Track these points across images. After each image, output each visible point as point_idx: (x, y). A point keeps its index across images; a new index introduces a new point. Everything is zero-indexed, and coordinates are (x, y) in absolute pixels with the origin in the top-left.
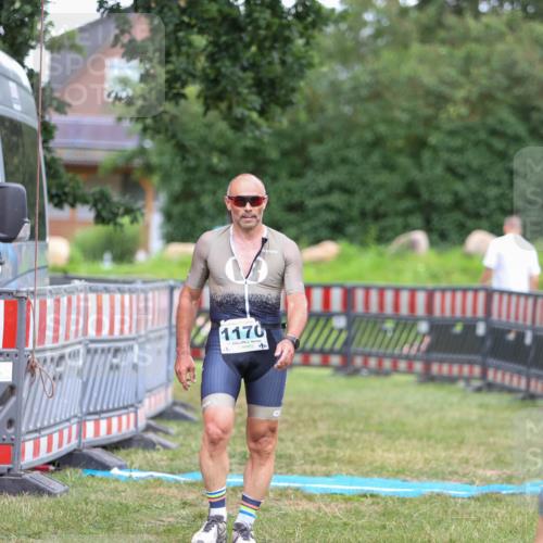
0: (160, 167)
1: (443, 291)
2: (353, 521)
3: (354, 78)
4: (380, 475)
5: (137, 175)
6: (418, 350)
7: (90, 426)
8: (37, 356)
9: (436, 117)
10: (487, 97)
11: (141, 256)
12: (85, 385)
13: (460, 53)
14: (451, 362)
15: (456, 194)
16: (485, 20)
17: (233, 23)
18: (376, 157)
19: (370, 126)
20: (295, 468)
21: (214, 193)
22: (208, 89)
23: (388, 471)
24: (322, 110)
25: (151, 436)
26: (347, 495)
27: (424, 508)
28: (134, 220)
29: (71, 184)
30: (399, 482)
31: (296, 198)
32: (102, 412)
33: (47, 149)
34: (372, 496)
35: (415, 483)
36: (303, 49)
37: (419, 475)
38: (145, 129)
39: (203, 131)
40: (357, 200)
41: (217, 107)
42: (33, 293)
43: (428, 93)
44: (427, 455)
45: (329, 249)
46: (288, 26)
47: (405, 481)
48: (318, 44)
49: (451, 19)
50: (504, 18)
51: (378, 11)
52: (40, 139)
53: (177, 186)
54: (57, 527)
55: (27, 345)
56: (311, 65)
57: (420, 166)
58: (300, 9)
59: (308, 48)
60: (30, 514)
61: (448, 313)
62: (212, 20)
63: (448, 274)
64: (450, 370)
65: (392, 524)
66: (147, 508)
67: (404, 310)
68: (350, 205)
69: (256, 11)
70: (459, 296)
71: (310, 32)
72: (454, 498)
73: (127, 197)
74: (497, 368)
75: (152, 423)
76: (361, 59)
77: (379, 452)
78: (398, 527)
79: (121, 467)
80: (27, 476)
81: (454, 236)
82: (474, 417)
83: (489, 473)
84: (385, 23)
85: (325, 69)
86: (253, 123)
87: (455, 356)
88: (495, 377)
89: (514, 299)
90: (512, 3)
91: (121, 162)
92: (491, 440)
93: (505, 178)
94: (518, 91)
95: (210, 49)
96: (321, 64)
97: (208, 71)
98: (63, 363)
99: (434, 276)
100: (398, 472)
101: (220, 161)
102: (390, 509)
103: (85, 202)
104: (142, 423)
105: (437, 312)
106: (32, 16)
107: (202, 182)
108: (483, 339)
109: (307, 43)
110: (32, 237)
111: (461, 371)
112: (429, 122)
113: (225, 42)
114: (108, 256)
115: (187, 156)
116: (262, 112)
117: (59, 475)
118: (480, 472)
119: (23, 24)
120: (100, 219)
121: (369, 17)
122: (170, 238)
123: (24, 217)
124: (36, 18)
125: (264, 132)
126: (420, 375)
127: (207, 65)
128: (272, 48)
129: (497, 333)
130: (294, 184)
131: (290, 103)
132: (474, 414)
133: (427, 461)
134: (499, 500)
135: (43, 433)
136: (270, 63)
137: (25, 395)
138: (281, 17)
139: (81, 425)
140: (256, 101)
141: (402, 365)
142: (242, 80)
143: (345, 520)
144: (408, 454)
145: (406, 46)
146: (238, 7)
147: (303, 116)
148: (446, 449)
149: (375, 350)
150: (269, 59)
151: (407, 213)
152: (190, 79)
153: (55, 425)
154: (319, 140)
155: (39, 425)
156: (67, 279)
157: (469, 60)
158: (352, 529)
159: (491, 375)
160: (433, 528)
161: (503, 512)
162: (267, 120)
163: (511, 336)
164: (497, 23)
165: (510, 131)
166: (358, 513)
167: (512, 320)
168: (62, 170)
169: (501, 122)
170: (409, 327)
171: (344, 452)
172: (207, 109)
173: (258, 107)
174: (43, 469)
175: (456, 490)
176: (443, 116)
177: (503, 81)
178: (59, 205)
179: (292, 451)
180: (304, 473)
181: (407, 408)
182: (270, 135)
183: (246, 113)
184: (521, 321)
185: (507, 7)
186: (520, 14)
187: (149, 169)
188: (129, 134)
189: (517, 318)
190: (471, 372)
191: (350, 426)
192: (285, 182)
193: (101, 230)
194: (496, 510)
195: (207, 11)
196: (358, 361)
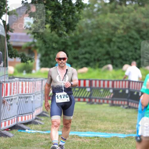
0: (39, 47)
1: (117, 81)
2: (92, 144)
3: (92, 22)
4: (100, 132)
5: (32, 49)
6: (110, 97)
7: (20, 118)
8: (5, 99)
9: (115, 33)
10: (128, 28)
11: (34, 71)
12: (18, 107)
13: (121, 15)
14: (119, 101)
15: (120, 54)
16: (128, 6)
17: (58, 7)
18: (98, 44)
19: (96, 36)
20: (76, 129)
21: (54, 54)
22: (52, 25)
23: (102, 130)
24: (83, 31)
25: (37, 121)
26: (91, 137)
27: (112, 141)
28: (32, 62)
29: (14, 52)
30: (105, 133)
31: (76, 55)
32: (23, 114)
33: (8, 42)
34: (97, 137)
35: (109, 134)
36: (78, 15)
37: (110, 131)
38: (35, 37)
39: (51, 37)
40: (93, 56)
41: (54, 31)
42: (4, 82)
43: (112, 26)
44: (112, 126)
45: (85, 69)
46: (74, 8)
47: (106, 133)
48: (82, 13)
49: (118, 6)
50: (133, 6)
51: (99, 4)
52: (6, 39)
53: (43, 52)
54: (11, 146)
55: (2, 96)
56: (80, 19)
57: (110, 47)
58: (77, 4)
59: (79, 14)
60: (3, 142)
61: (118, 87)
62: (53, 6)
63: (118, 76)
64: (119, 103)
65: (103, 145)
66: (36, 140)
67: (106, 86)
68: (91, 57)
69: (65, 4)
70: (121, 82)
71: (80, 10)
72: (120, 138)
73: (30, 55)
74: (132, 102)
75: (37, 117)
76: (94, 17)
77: (99, 125)
78: (104, 146)
79: (28, 129)
80: (3, 132)
81: (119, 66)
82: (125, 116)
83: (129, 131)
84: (101, 7)
85: (84, 20)
86: (64, 35)
87: (120, 99)
88: (131, 104)
89: (136, 83)
90: (135, 2)
91: (28, 46)
92: (130, 122)
93: (134, 50)
94: (137, 26)
95: (52, 14)
96: (83, 19)
97: (52, 20)
98: (12, 101)
99: (114, 77)
100: (104, 131)
101: (55, 45)
102: (102, 141)
103: (18, 56)
104: (34, 117)
105: (115, 87)
106: (3, 5)
107: (50, 51)
108: (128, 94)
109: (79, 13)
110: (4, 66)
111: (122, 103)
112: (113, 35)
113: (57, 13)
114: (24, 71)
115: (46, 44)
116: (67, 32)
117: (11, 132)
118: (127, 130)
119: (1, 8)
120: (22, 61)
121: (96, 6)
122: (42, 66)
123: (2, 61)
124: (5, 6)
125: (67, 37)
126: (110, 104)
127: (52, 19)
128: (69, 14)
129: (131, 93)
130: (76, 52)
131: (75, 29)
132: (125, 115)
133: (112, 128)
134: (132, 138)
135: (7, 120)
136: (69, 18)
137: (2, 109)
138: (72, 6)
139: (18, 118)
140: (65, 29)
141: (106, 101)
142: (61, 23)
143: (90, 144)
144: (107, 126)
145: (106, 14)
146: (60, 3)
147: (78, 33)
148: (118, 124)
149: (98, 97)
150: (69, 17)
151: (106, 60)
152: (47, 23)
153: (10, 118)
154: (82, 39)
155: (6, 118)
156: (14, 78)
157: (123, 18)
158: (92, 146)
159: (130, 104)
160: (114, 146)
161: (133, 142)
162: (68, 34)
163: (135, 93)
164: (131, 7)
165: (135, 37)
166: (94, 142)
167: (136, 89)
168: (12, 48)
169: (133, 34)
170: (107, 91)
171: (89, 125)
172: (52, 31)
173: (66, 30)
174: (7, 130)
175: (120, 135)
176: (116, 33)
177: (133, 23)
178: (11, 57)
179: (75, 125)
180: (79, 131)
181: (107, 113)
182: (69, 38)
183: (63, 32)
184: (138, 89)
185: (134, 3)
186: (137, 5)
187: (36, 47)
188: (30, 38)
189: (137, 88)
190: (124, 103)
191: (91, 118)
192: (73, 51)
193: (23, 64)
194: (131, 141)
195: (51, 4)
196: (93, 100)
